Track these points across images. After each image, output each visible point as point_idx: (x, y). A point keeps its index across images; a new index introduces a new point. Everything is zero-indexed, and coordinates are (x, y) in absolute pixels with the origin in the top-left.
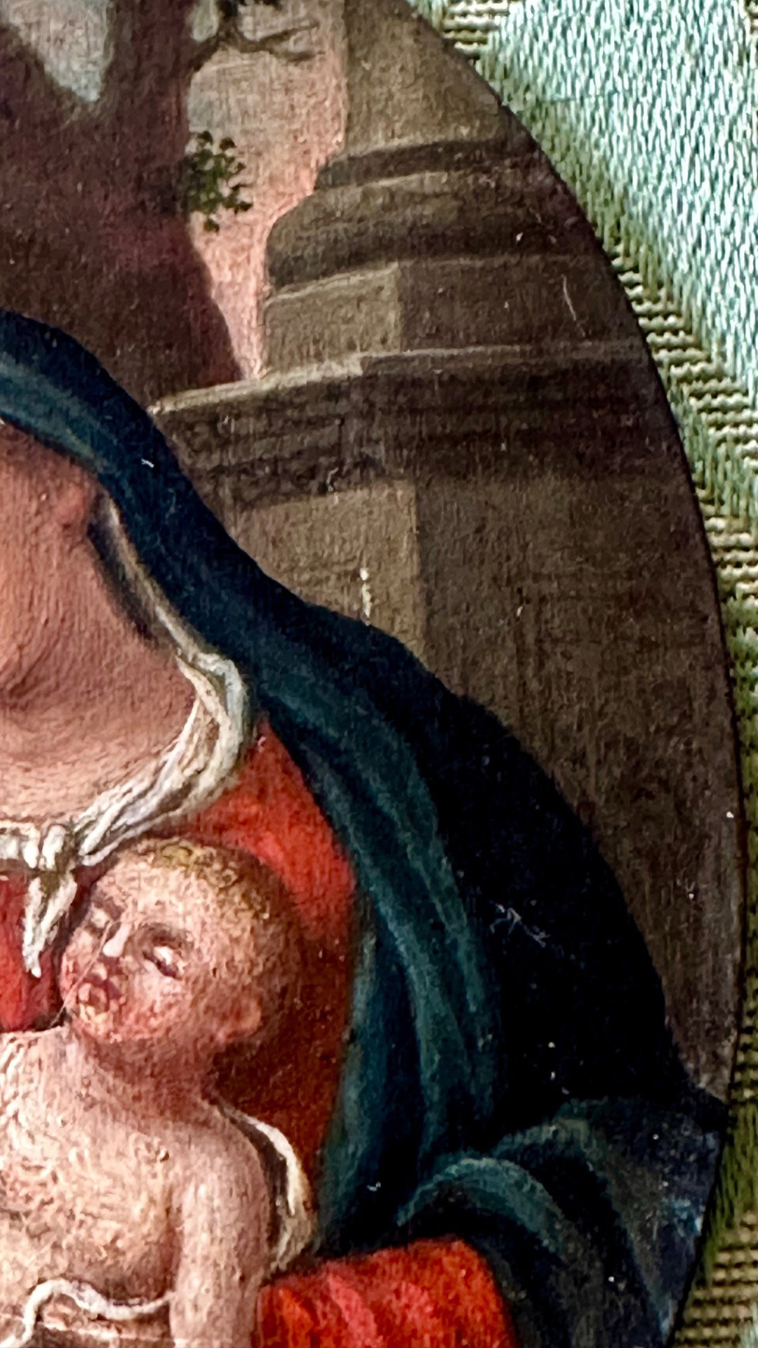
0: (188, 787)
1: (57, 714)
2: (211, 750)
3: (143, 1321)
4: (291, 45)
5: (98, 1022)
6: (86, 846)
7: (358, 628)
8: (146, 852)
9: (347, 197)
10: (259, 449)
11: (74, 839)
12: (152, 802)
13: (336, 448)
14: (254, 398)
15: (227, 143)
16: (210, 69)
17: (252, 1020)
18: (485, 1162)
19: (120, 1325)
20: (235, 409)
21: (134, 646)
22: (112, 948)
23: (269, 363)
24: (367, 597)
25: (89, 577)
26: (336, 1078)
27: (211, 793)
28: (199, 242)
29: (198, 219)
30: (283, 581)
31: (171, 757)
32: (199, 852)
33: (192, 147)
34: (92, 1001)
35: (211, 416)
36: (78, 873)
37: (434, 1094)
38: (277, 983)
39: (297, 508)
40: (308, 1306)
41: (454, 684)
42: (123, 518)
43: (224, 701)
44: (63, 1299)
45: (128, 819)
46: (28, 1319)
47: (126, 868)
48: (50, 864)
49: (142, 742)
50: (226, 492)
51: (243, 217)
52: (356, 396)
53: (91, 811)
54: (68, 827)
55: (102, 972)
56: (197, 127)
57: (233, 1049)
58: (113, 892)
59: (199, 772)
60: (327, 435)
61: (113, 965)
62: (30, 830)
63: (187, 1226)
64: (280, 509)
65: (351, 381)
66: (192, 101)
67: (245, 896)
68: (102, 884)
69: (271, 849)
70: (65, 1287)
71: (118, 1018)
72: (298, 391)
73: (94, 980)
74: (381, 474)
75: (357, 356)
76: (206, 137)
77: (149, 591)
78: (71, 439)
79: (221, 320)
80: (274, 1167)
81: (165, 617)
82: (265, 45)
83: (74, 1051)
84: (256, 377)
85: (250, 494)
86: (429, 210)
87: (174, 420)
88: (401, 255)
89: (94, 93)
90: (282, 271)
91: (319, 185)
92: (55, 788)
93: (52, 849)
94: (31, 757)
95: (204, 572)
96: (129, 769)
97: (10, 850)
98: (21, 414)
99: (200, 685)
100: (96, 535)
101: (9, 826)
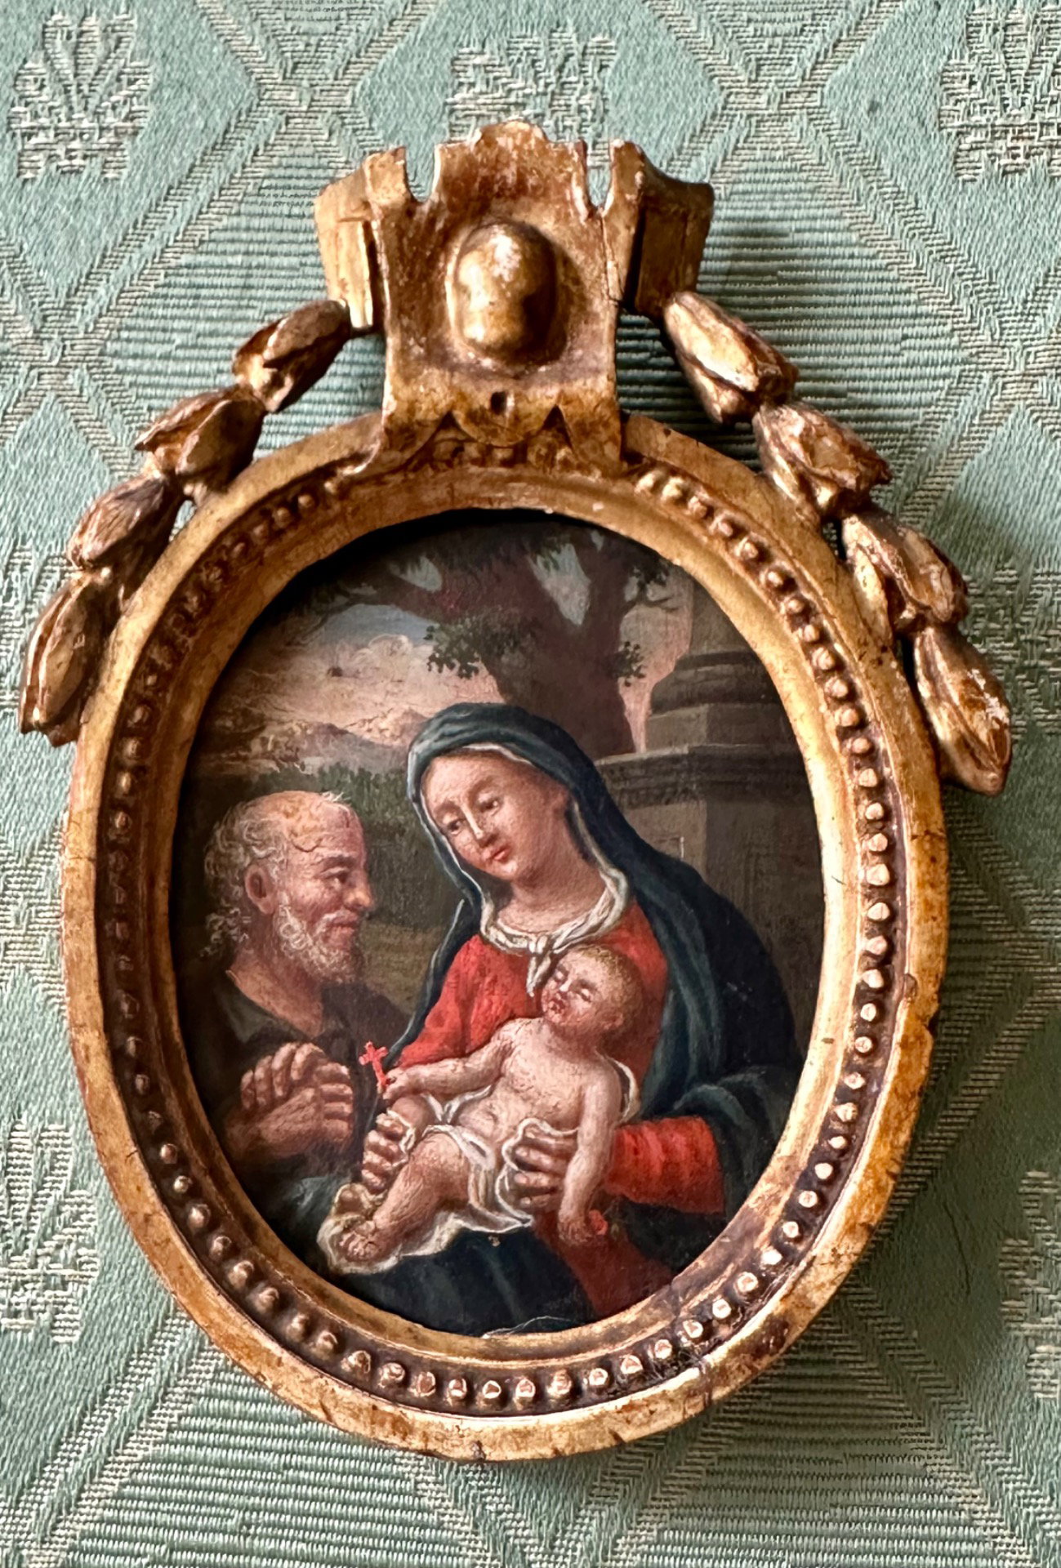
0: (601, 924)
1: (547, 890)
2: (611, 909)
3: (566, 1137)
4: (669, 604)
5: (556, 1018)
6: (556, 945)
9: (688, 674)
10: (641, 783)
11: (551, 942)
12: (585, 929)
13: (675, 785)
14: (640, 761)
15: (637, 647)
16: (632, 613)
17: (619, 1023)
18: (713, 1088)
19: (557, 1138)
20: (632, 764)
22: (564, 988)
23: (648, 746)
24: (682, 850)
25: (565, 834)
26: (654, 1047)
27: (610, 927)
28: (622, 690)
29: (622, 680)
30: (647, 841)
31: (595, 911)
32: (603, 952)
33: (621, 648)
34: (554, 1009)
35: (622, 767)
36: (552, 956)
37: (694, 1058)
38: (631, 1007)
39: (655, 810)
40: (635, 1137)
41: (717, 889)
42: (581, 809)
43: (618, 890)
44: (535, 1126)
45: (574, 936)
46: (520, 1132)
47: (572, 956)
48: (540, 950)
49: (583, 904)
50: (625, 800)
51: (643, 681)
52: (685, 762)
53: (558, 931)
54: (549, 937)
55: (559, 997)
56: (624, 639)
57: (612, 1032)
58: (566, 965)
59: (605, 919)
60: (671, 779)
61: (564, 995)
62: (532, 936)
63: (587, 1102)
64: (648, 809)
65: (684, 756)
66: (622, 629)
68: (561, 962)
69: (632, 952)
70: (535, 1121)
71: (565, 1015)
72: (660, 759)
73: (554, 1000)
74: (694, 797)
75: (687, 745)
76: (628, 644)
77: (589, 841)
78: (559, 772)
79: (628, 725)
80: (625, 1081)
81: (595, 852)
82: (658, 603)
83: (546, 1028)
84: (642, 751)
85: (634, 801)
86: (724, 682)
87: (605, 768)
88: (709, 702)
89: (580, 622)
90: (657, 706)
91: (676, 668)
92: (544, 920)
93: (542, 945)
94: (535, 907)
95: (614, 834)
96: (575, 915)
97: (524, 944)
98: (539, 761)
99: (608, 882)
100: (568, 815)
101: (524, 934)
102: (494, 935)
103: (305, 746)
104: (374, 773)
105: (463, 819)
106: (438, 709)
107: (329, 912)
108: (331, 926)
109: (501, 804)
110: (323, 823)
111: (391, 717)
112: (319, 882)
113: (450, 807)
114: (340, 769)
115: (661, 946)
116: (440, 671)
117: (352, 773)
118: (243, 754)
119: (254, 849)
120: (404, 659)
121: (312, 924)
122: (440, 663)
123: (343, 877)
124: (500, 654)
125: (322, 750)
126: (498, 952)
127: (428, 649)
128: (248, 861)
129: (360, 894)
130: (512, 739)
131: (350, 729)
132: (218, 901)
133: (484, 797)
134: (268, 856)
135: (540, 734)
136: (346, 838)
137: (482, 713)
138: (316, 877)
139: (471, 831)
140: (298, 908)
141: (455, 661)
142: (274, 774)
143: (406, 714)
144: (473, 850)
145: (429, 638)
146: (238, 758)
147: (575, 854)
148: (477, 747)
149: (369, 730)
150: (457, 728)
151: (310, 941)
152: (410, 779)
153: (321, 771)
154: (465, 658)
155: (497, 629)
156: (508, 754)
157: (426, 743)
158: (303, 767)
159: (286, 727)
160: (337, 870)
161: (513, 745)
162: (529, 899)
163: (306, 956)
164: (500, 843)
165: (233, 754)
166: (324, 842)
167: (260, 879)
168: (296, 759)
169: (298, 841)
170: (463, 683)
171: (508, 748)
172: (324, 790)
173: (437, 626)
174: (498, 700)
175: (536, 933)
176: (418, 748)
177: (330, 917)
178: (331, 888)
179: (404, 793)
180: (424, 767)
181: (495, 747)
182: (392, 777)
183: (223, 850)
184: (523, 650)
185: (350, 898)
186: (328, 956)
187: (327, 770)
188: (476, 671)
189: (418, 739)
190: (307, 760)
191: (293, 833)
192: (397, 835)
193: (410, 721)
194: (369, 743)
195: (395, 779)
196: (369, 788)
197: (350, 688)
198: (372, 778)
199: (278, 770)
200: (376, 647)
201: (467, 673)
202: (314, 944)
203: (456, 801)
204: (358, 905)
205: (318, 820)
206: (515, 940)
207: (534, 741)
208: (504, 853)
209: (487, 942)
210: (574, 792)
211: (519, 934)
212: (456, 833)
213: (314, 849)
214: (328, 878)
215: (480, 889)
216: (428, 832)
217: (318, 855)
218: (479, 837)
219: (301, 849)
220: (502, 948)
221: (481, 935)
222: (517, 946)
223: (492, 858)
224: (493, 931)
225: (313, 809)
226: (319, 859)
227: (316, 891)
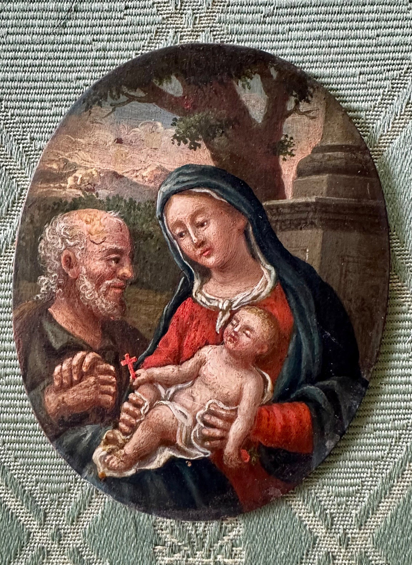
0: (259, 295)
1: (230, 274)
2: (265, 287)
3: (232, 411)
4: (311, 114)
5: (231, 346)
6: (234, 305)
7: (304, 262)
8: (247, 309)
9: (319, 156)
10: (288, 217)
11: (231, 303)
12: (250, 298)
13: (306, 219)
14: (288, 204)
15: (291, 138)
16: (290, 118)
18: (312, 387)
19: (226, 411)
20: (283, 206)
21: (251, 261)
22: (236, 329)
23: (293, 196)
24: (307, 256)
25: (243, 242)
27: (264, 297)
28: (281, 163)
29: (282, 157)
30: (289, 250)
31: (256, 288)
32: (259, 310)
33: (283, 138)
34: (230, 340)
35: (277, 207)
36: (231, 311)
37: (304, 371)
38: (272, 342)
39: (294, 233)
40: (268, 412)
42: (253, 230)
43: (270, 276)
44: (215, 404)
45: (244, 301)
46: (207, 407)
47: (242, 312)
48: (225, 308)
49: (250, 283)
50: (278, 227)
51: (293, 158)
52: (313, 207)
53: (236, 298)
54: (230, 301)
55: (233, 334)
56: (285, 133)
57: (260, 355)
58: (238, 317)
59: (262, 292)
60: (304, 215)
61: (236, 333)
62: (221, 300)
63: (244, 392)
64: (290, 232)
65: (312, 203)
66: (285, 126)
67: (268, 322)
68: (236, 315)
69: (275, 312)
70: (216, 401)
71: (236, 345)
72: (299, 204)
73: (231, 336)
74: (316, 226)
75: (315, 197)
76: (287, 136)
77: (256, 248)
78: (243, 208)
79: (283, 183)
80: (266, 382)
81: (259, 255)
82: (305, 113)
83: (225, 351)
84: (290, 199)
85: (283, 227)
86: (338, 162)
87: (269, 207)
88: (329, 173)
89: (260, 121)
90: (300, 173)
91: (312, 152)
92: (228, 291)
93: (225, 305)
94: (223, 283)
95: (270, 245)
96: (246, 289)
97: (216, 304)
98: (232, 201)
99: (265, 272)
100: (246, 233)
101: (216, 298)
102: (200, 298)
103: (99, 183)
104: (138, 201)
105: (187, 231)
106: (176, 167)
107: (108, 280)
108: (109, 287)
109: (208, 224)
110: (107, 228)
111: (149, 170)
112: (103, 262)
113: (180, 224)
114: (118, 198)
115: (292, 310)
116: (179, 144)
117: (125, 201)
118: (63, 185)
119: (67, 240)
120: (159, 136)
121: (98, 285)
122: (179, 139)
123: (117, 260)
124: (214, 137)
125: (109, 186)
126: (202, 307)
127: (172, 131)
128: (64, 247)
129: (126, 270)
130: (217, 187)
131: (125, 175)
132: (46, 268)
133: (199, 219)
134: (75, 245)
136: (120, 238)
137: (202, 171)
138: (101, 259)
139: (191, 238)
140: (91, 276)
141: (188, 139)
142: (81, 198)
143: (158, 168)
144: (191, 249)
145: (174, 124)
146: (61, 187)
147: (248, 255)
148: (197, 190)
149: (137, 176)
150: (186, 178)
151: (97, 296)
152: (158, 207)
153: (108, 199)
154: (193, 138)
155: (213, 122)
156: (214, 195)
157: (168, 186)
158: (97, 194)
159: (89, 171)
160: (113, 256)
161: (217, 191)
162: (220, 279)
163: (94, 303)
164: (207, 246)
165: (57, 185)
166: (107, 239)
167: (70, 258)
168: (94, 190)
169: (93, 238)
170: (191, 152)
171: (215, 192)
172: (109, 210)
173: (178, 118)
175: (223, 298)
176: (163, 189)
177: (108, 282)
178: (110, 266)
179: (155, 214)
180: (166, 200)
181: (208, 191)
182: (148, 205)
183: (49, 240)
184: (227, 136)
185: (121, 272)
186: (106, 305)
187: (111, 198)
188: (199, 146)
189: (163, 183)
190: (100, 192)
191: (90, 233)
192: (149, 238)
193: (160, 173)
194: (136, 184)
195: (149, 206)
196: (134, 210)
197: (127, 151)
198: (137, 204)
199: (83, 196)
200: (143, 128)
201: (194, 147)
202: (99, 297)
203: (184, 220)
204: (124, 277)
205: (104, 226)
206: (211, 301)
207: (230, 189)
208: (208, 252)
209: (195, 301)
210: (250, 220)
211: (214, 298)
212: (182, 239)
213: (101, 243)
214: (108, 260)
215: (193, 271)
216: (166, 237)
217: (103, 247)
218: (195, 242)
219: (94, 243)
220: (204, 305)
221: (192, 297)
222: (212, 304)
223: (201, 254)
224: (199, 295)
225: (102, 220)
226: (104, 249)
227: (101, 267)
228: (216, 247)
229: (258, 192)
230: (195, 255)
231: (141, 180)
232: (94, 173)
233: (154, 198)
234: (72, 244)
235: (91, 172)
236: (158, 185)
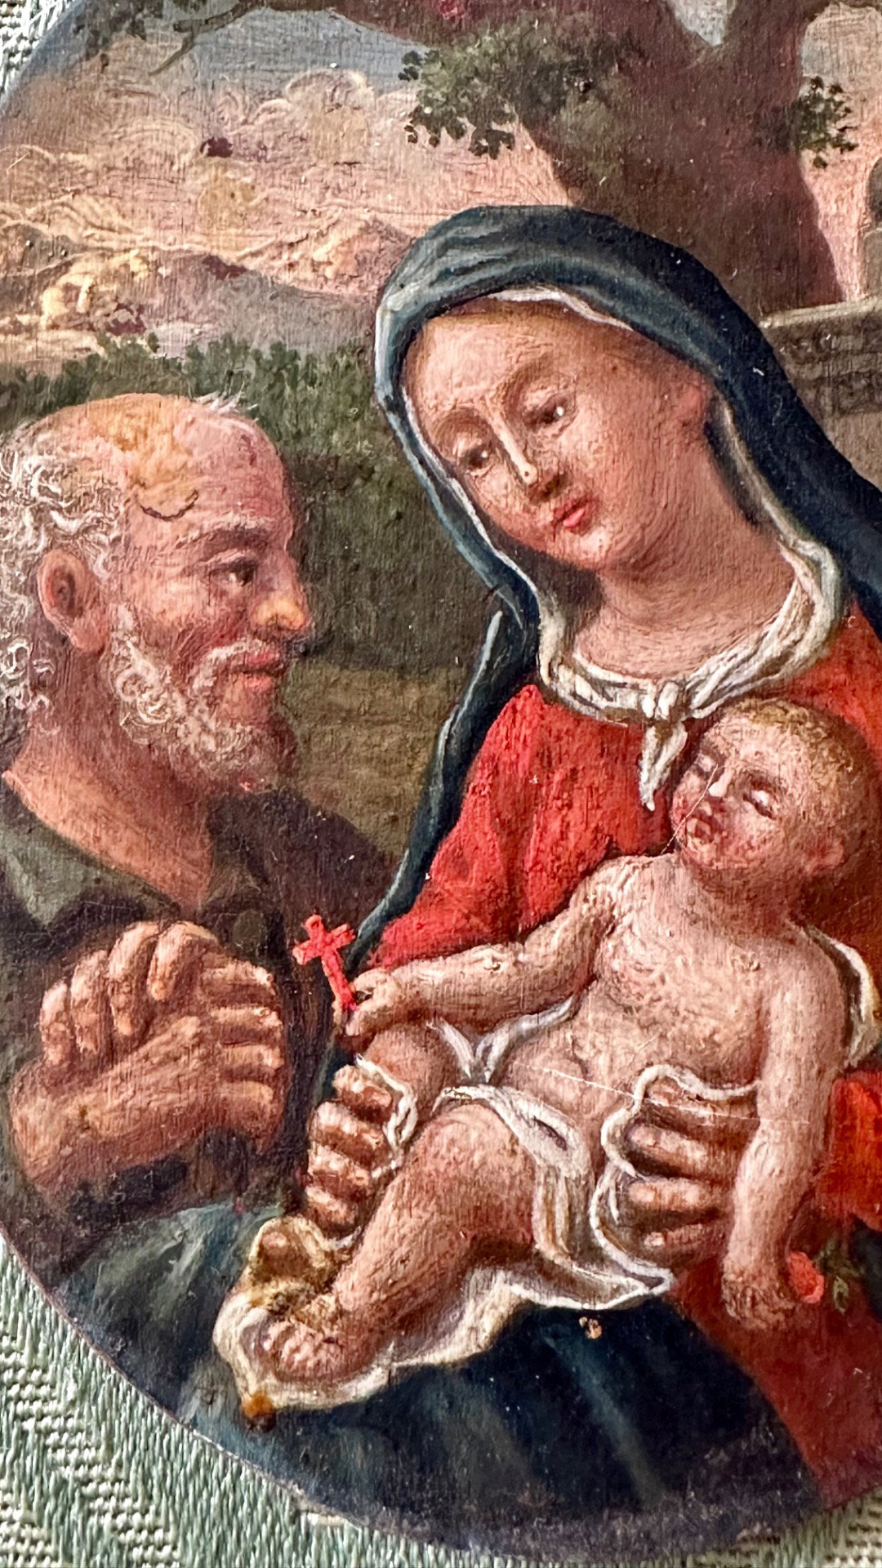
0: (785, 656)
1: (672, 588)
2: (807, 623)
3: (734, 1102)
5: (703, 851)
6: (697, 701)
8: (748, 709)
10: (856, 364)
11: (685, 695)
12: (754, 667)
14: (854, 318)
15: (836, 89)
16: (822, 20)
17: (833, 858)
19: (714, 1105)
20: (836, 327)
21: (742, 532)
22: (717, 790)
23: (867, 288)
25: (704, 467)
27: (805, 661)
28: (809, 176)
29: (808, 156)
30: (874, 481)
31: (772, 629)
32: (793, 712)
33: (805, 91)
34: (698, 834)
35: (815, 333)
36: (690, 723)
38: (856, 827)
40: (874, 1097)
42: (735, 419)
43: (819, 584)
44: (667, 1080)
45: (734, 680)
46: (637, 1095)
47: (730, 723)
48: (665, 715)
49: (747, 614)
50: (826, 402)
51: (849, 156)
53: (702, 671)
54: (681, 684)
55: (707, 809)
56: (809, 73)
57: (818, 880)
58: (719, 741)
59: (795, 643)
61: (717, 803)
62: (647, 684)
63: (775, 1026)
64: (872, 418)
66: (806, 49)
67: (832, 752)
68: (709, 735)
70: (668, 1070)
71: (720, 847)
73: (698, 814)
76: (817, 82)
77: (757, 486)
78: (691, 347)
79: (826, 248)
80: (850, 980)
81: (770, 507)
83: (682, 874)
84: (856, 301)
85: (846, 403)
87: (785, 334)
89: (717, 40)
92: (669, 649)
93: (667, 701)
94: (649, 622)
95: (805, 469)
96: (734, 637)
97: (630, 701)
98: (647, 322)
99: (800, 568)
100: (712, 435)
101: (629, 680)
102: (567, 683)
103: (157, 301)
104: (303, 352)
105: (494, 445)
106: (433, 221)
107: (219, 644)
108: (223, 673)
109: (571, 413)
110: (198, 456)
111: (334, 238)
112: (195, 583)
113: (466, 419)
114: (232, 348)
116: (435, 142)
117: (258, 356)
118: (24, 319)
119: (55, 515)
120: (359, 120)
121: (184, 668)
122: (432, 124)
123: (246, 571)
124: (559, 104)
125: (194, 308)
126: (579, 718)
127: (407, 98)
128: (44, 542)
129: (283, 605)
130: (593, 279)
131: (251, 264)
133: (536, 398)
134: (86, 531)
135: (646, 269)
136: (250, 488)
137: (528, 225)
138: (187, 572)
139: (512, 467)
140: (153, 638)
141: (464, 121)
142: (93, 359)
143: (366, 230)
144: (518, 508)
145: (408, 75)
146: (17, 328)
147: (728, 512)
148: (518, 296)
149: (292, 266)
150: (472, 257)
151: (180, 708)
152: (380, 364)
153: (194, 353)
154: (484, 114)
155: (548, 55)
156: (582, 308)
157: (411, 289)
158: (153, 340)
159: (116, 262)
160: (231, 556)
161: (588, 291)
162: (637, 607)
163: (173, 735)
164: (576, 490)
166: (203, 498)
167: (70, 579)
168: (139, 328)
169: (152, 497)
170: (482, 166)
171: (583, 297)
172: (199, 392)
173: (422, 51)
174: (557, 198)
176: (394, 300)
177: (220, 654)
178: (223, 593)
179: (369, 392)
180: (409, 340)
181: (556, 295)
182: (342, 362)
184: (603, 98)
185: (263, 614)
186: (220, 737)
187: (204, 349)
188: (509, 140)
189: (394, 280)
190: (162, 330)
191: (137, 481)
192: (358, 482)
193: (375, 245)
194: (290, 293)
195: (348, 366)
196: (294, 385)
197: (248, 180)
198: (301, 363)
199: (101, 351)
200: (298, 94)
201: (491, 144)
202: (190, 712)
203: (478, 406)
204: (280, 629)
205: (190, 453)
206: (610, 692)
207: (633, 281)
208: (580, 513)
209: (552, 698)
210: (722, 385)
211: (619, 679)
212: (479, 472)
213: (182, 513)
214: (214, 573)
215: (533, 588)
216: (420, 471)
217: (191, 526)
218: (528, 480)
219: (155, 515)
220: (584, 710)
221: (539, 684)
222: (616, 704)
223: (557, 523)
224: (564, 674)
225: (177, 431)
226: (195, 534)
227: (189, 600)
228: (608, 493)
229: (739, 283)
230: (534, 530)
231: (310, 275)
232: (136, 266)
233: (361, 334)
234: (73, 526)
235: (126, 265)
236: (374, 288)
